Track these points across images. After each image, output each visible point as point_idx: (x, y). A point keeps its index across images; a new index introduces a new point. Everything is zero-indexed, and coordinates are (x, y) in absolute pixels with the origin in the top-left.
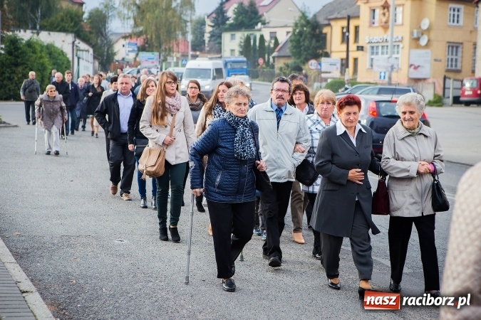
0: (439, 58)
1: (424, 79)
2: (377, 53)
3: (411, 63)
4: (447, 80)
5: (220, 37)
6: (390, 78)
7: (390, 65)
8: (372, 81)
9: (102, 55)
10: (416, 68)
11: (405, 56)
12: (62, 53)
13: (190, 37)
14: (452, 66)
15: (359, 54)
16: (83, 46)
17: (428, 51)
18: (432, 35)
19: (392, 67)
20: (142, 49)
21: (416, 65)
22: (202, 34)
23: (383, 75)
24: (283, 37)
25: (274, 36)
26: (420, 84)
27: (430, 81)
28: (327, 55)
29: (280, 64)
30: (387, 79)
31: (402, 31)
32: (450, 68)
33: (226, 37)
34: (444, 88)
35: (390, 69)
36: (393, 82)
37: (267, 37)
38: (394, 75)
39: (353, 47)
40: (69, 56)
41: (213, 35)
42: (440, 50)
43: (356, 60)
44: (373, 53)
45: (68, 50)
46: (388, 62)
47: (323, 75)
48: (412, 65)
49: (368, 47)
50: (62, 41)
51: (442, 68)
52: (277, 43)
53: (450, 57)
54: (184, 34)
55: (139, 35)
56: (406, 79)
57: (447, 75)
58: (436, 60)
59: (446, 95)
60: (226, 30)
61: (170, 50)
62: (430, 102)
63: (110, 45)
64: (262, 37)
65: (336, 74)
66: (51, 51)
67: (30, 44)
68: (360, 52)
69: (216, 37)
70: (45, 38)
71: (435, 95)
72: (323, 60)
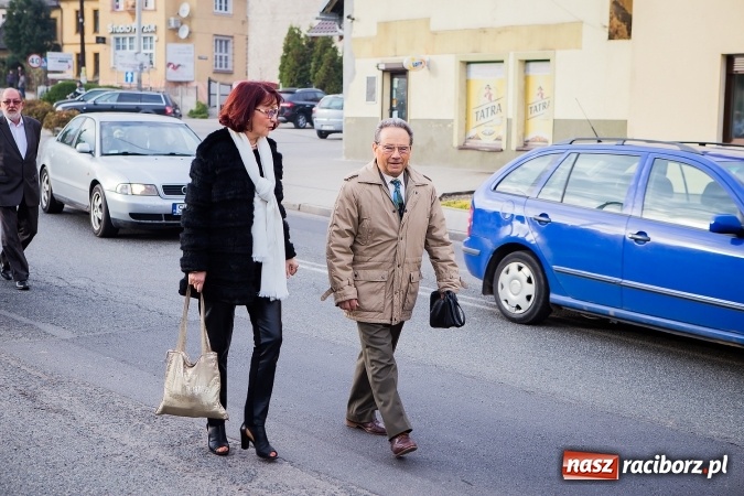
0: (204, 55)
1: (187, 82)
2: (124, 48)
3: (169, 61)
4: (213, 84)
6: (139, 81)
7: (138, 63)
8: (115, 85)
10: (175, 68)
11: (160, 50)
14: (221, 66)
15: (99, 48)
17: (190, 45)
18: (195, 25)
19: (142, 66)
21: (176, 64)
23: (129, 76)
26: (179, 88)
27: (194, 84)
28: (58, 48)
30: (135, 82)
31: (155, 18)
32: (218, 68)
34: (209, 95)
35: (138, 68)
36: (143, 87)
38: (145, 77)
39: (90, 36)
42: (206, 46)
43: (96, 56)
44: (118, 48)
46: (136, 59)
47: (50, 76)
48: (170, 64)
49: (111, 39)
51: (208, 69)
53: (219, 54)
56: (164, 82)
57: (213, 77)
58: (200, 58)
59: (212, 104)
62: (191, 112)
65: (70, 74)
68: (101, 45)
71: (198, 103)
72: (49, 54)
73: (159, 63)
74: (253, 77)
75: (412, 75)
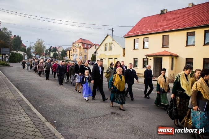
5: (50, 53)
9: (29, 55)
10: (80, 58)
11: (78, 56)
12: (22, 55)
13: (45, 53)
15: (71, 56)
16: (25, 54)
18: (82, 54)
20: (36, 54)
22: (47, 52)
24: (60, 53)
25: (59, 53)
28: (67, 56)
29: (59, 57)
31: (78, 53)
33: (51, 53)
35: (75, 58)
37: (58, 53)
39: (70, 55)
40: (23, 55)
41: (49, 52)
42: (83, 56)
45: (23, 54)
49: (73, 55)
50: (22, 53)
51: (83, 59)
52: (59, 54)
53: (85, 57)
54: (44, 52)
55: (36, 52)
60: (51, 52)
61: (41, 55)
63: (31, 54)
64: (57, 53)
65: (68, 59)
66: (20, 54)
67: (16, 53)
69: (49, 53)
70: (19, 52)
73: (78, 58)
74: (88, 60)
75: (103, 60)
